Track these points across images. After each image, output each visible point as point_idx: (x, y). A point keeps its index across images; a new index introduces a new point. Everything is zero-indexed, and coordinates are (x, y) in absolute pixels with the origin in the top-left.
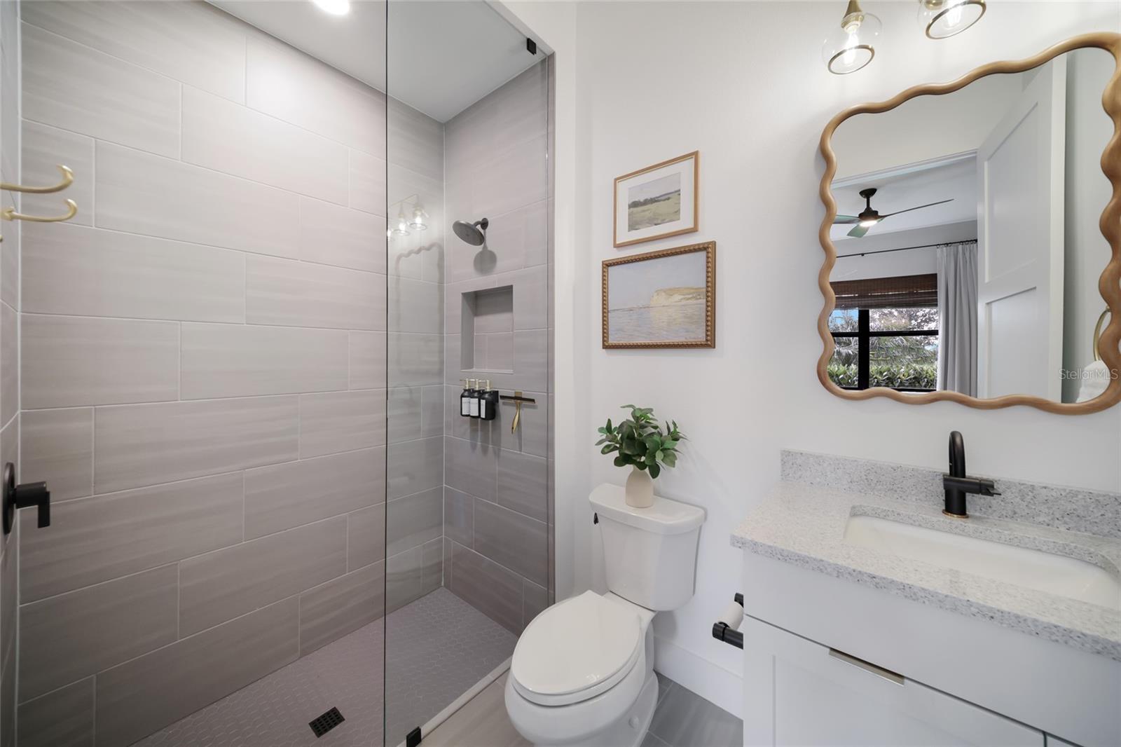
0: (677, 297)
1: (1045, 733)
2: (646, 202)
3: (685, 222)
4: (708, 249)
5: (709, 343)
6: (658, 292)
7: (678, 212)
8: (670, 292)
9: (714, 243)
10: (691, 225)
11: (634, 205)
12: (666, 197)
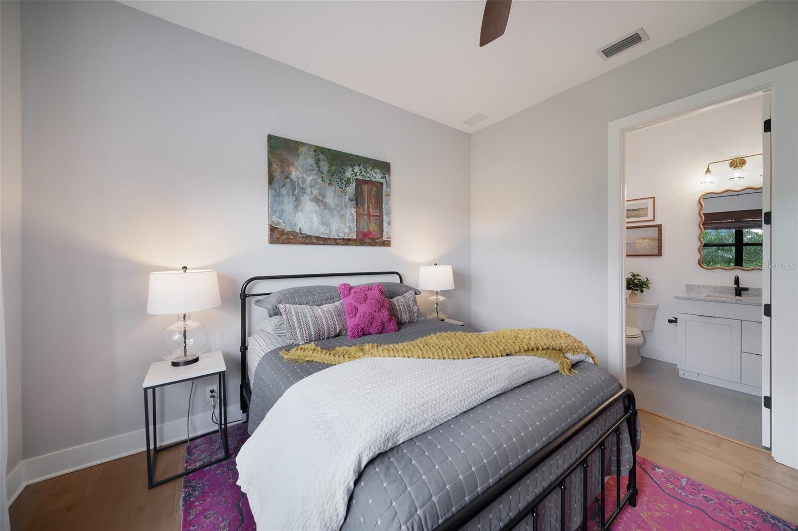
0: (647, 240)
1: (741, 320)
2: (633, 210)
3: (650, 217)
4: (659, 227)
5: (660, 254)
6: (639, 238)
7: (647, 214)
8: (644, 239)
9: (661, 225)
10: (652, 218)
11: (628, 210)
12: (643, 209)
